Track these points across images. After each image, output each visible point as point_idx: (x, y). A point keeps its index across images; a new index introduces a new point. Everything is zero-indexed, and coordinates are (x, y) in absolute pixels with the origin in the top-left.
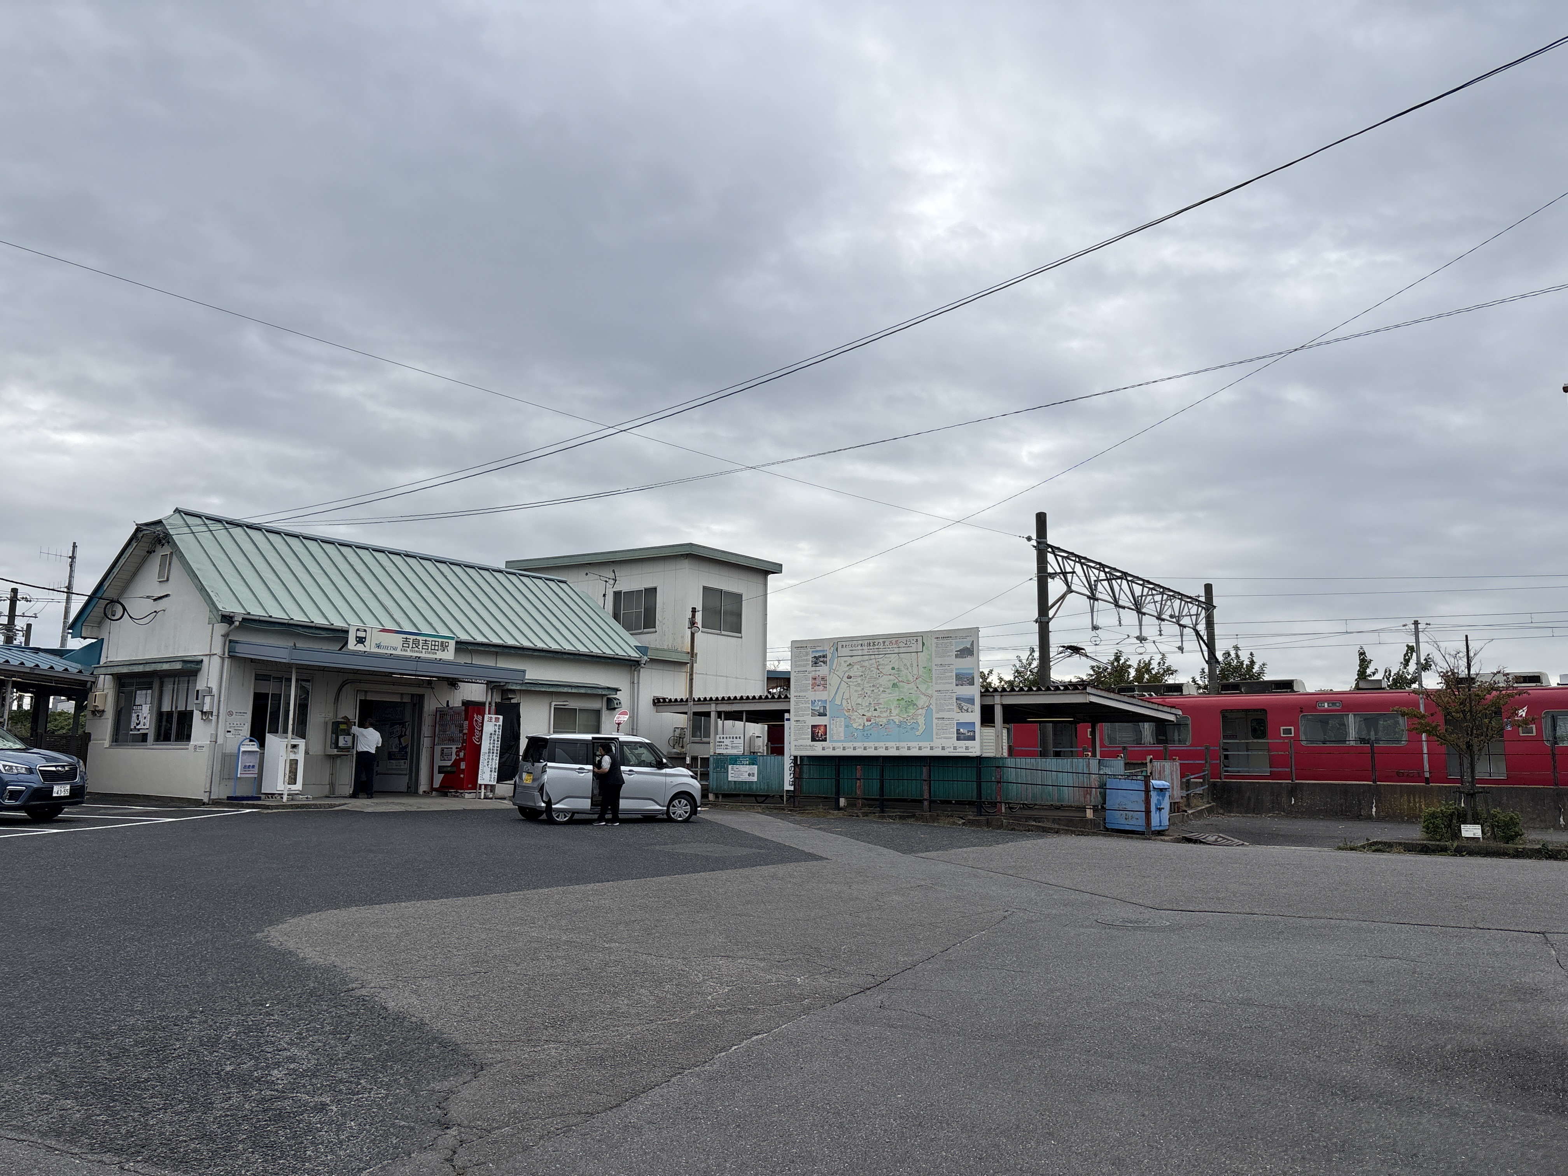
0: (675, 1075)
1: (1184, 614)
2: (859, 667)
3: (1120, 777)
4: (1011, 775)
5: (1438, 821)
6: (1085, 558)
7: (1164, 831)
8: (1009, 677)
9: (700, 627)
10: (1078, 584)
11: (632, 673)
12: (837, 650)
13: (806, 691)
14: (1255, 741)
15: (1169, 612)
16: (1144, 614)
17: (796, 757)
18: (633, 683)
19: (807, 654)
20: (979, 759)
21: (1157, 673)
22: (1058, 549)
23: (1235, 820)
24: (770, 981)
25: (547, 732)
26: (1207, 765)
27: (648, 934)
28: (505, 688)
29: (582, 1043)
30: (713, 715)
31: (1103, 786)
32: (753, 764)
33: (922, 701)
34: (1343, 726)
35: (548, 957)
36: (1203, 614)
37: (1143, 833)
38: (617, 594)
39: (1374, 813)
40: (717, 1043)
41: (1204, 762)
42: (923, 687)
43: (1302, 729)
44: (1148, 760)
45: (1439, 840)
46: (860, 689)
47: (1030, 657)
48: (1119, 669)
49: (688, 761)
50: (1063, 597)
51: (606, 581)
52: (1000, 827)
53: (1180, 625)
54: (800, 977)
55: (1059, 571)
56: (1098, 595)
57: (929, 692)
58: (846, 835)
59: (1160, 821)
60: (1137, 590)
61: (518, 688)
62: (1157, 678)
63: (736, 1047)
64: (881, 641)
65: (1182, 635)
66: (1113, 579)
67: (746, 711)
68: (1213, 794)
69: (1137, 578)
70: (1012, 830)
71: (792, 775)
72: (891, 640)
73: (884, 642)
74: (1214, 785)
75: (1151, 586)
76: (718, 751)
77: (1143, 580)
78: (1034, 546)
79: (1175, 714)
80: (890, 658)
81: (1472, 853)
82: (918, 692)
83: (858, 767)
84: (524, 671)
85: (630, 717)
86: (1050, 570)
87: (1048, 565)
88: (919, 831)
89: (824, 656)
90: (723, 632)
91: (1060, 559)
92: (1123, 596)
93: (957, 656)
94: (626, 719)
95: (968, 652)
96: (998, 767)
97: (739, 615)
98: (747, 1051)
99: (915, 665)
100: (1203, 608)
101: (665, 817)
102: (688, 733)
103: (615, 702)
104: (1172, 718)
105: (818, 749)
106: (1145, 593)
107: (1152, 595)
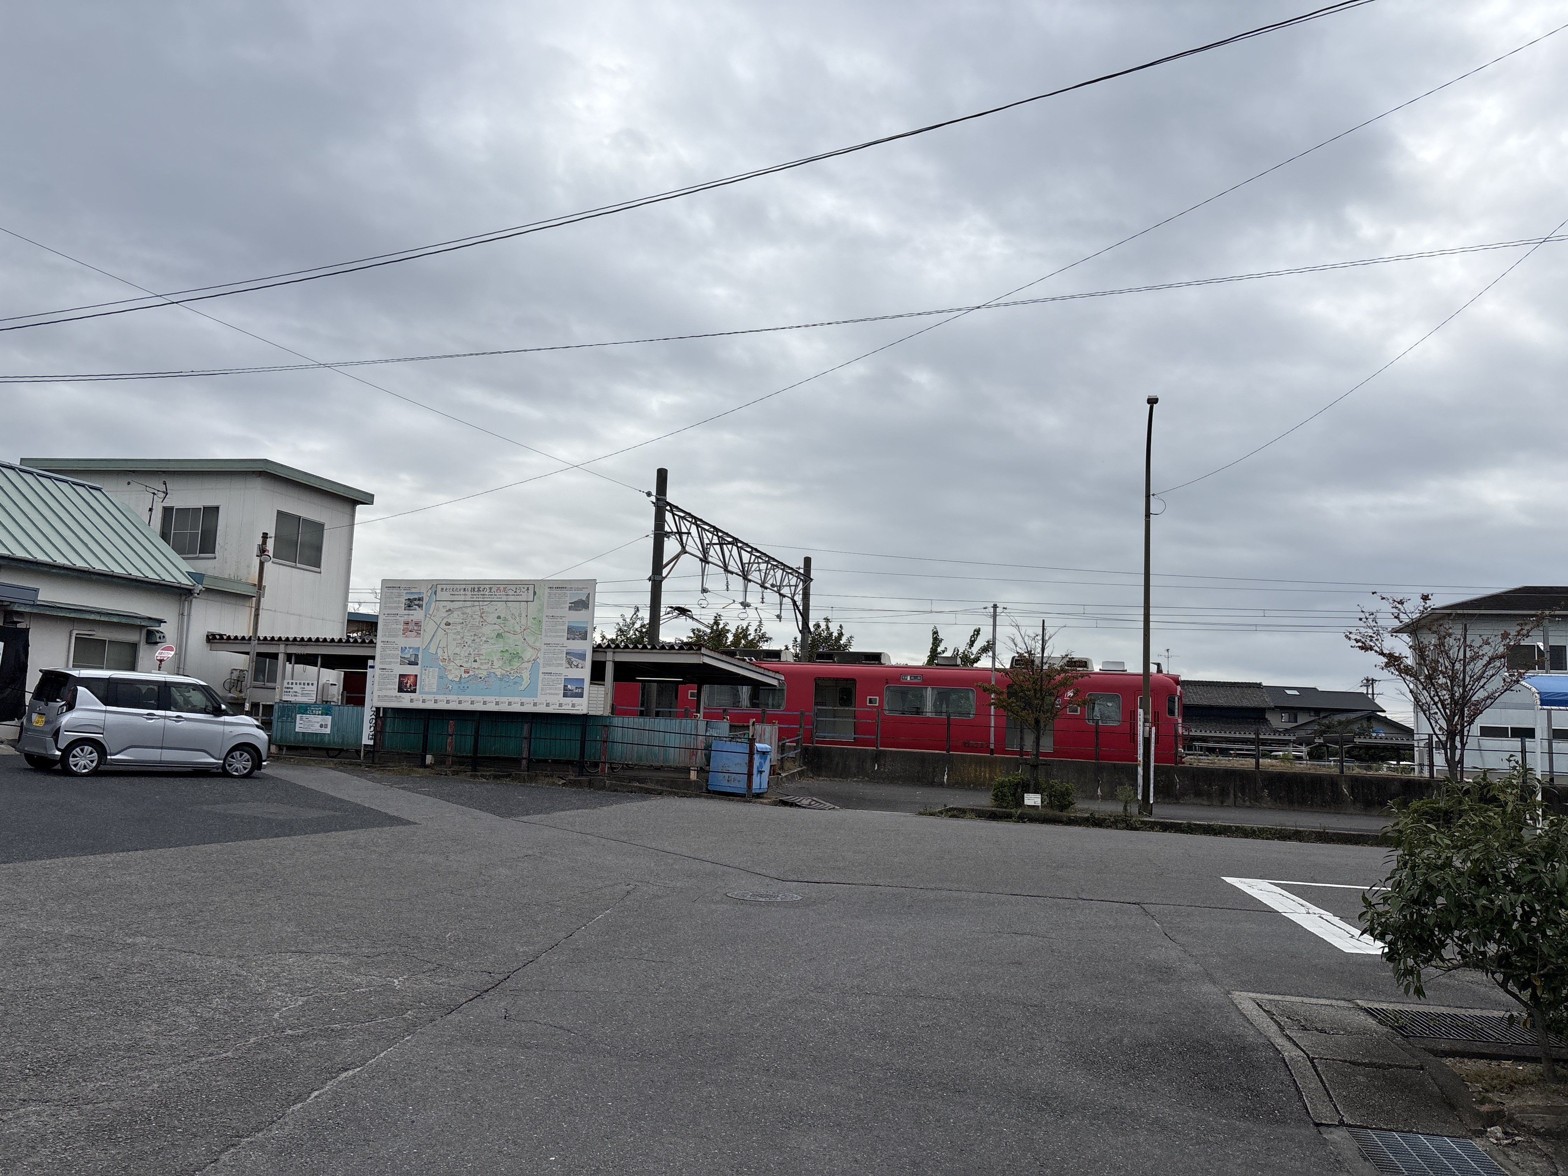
0: (227, 1149)
1: (784, 584)
2: (459, 613)
3: (725, 739)
4: (617, 734)
5: (1006, 790)
6: (701, 520)
7: (762, 793)
8: (611, 635)
9: (271, 556)
10: (693, 545)
11: (181, 603)
12: (435, 593)
13: (395, 636)
14: (842, 708)
15: (770, 582)
16: (750, 581)
17: (378, 709)
18: (182, 614)
19: (400, 596)
20: (585, 716)
21: (753, 639)
22: (677, 507)
23: (822, 783)
24: (359, 986)
25: (64, 664)
26: (802, 730)
27: (189, 923)
28: (9, 608)
29: (81, 1101)
30: (281, 657)
31: (708, 748)
32: (327, 714)
33: (529, 654)
34: (922, 698)
35: (41, 961)
36: (801, 586)
37: (742, 796)
38: (167, 511)
39: (945, 780)
40: (288, 1089)
41: (798, 726)
42: (530, 640)
43: (886, 699)
44: (751, 723)
45: (1005, 808)
46: (459, 637)
47: (634, 616)
48: (719, 634)
49: (247, 707)
50: (677, 557)
51: (154, 494)
52: (603, 788)
53: (780, 594)
54: (397, 978)
55: (675, 530)
56: (710, 559)
57: (537, 645)
58: (436, 797)
59: (760, 785)
60: (746, 557)
61: (27, 610)
62: (752, 644)
63: (316, 1093)
64: (487, 587)
65: (781, 604)
66: (725, 544)
67: (322, 655)
68: (804, 758)
69: (747, 545)
70: (615, 791)
71: (372, 729)
72: (499, 586)
73: (491, 588)
74: (806, 749)
75: (758, 554)
76: (285, 698)
77: (752, 548)
78: (653, 503)
79: (779, 680)
80: (496, 605)
81: (1033, 820)
82: (526, 645)
83: (451, 722)
84: (36, 591)
85: (176, 654)
86: (667, 529)
87: (666, 524)
88: (517, 793)
89: (419, 599)
90: (298, 565)
91: (677, 518)
92: (732, 563)
93: (570, 608)
94: (171, 656)
95: (583, 604)
96: (606, 726)
97: (319, 549)
98: (333, 1099)
99: (524, 615)
100: (801, 579)
101: (220, 770)
102: (249, 676)
103: (158, 635)
104: (775, 682)
105: (406, 701)
106: (752, 561)
107: (758, 563)
